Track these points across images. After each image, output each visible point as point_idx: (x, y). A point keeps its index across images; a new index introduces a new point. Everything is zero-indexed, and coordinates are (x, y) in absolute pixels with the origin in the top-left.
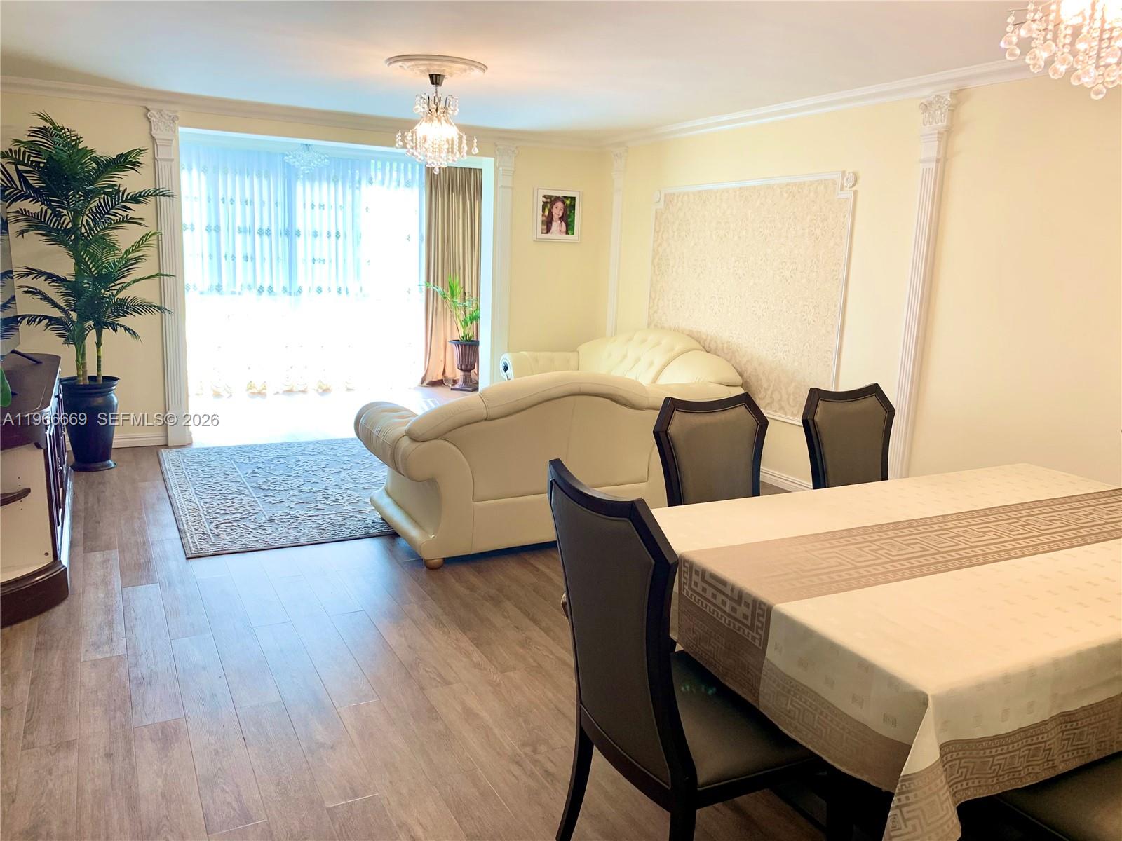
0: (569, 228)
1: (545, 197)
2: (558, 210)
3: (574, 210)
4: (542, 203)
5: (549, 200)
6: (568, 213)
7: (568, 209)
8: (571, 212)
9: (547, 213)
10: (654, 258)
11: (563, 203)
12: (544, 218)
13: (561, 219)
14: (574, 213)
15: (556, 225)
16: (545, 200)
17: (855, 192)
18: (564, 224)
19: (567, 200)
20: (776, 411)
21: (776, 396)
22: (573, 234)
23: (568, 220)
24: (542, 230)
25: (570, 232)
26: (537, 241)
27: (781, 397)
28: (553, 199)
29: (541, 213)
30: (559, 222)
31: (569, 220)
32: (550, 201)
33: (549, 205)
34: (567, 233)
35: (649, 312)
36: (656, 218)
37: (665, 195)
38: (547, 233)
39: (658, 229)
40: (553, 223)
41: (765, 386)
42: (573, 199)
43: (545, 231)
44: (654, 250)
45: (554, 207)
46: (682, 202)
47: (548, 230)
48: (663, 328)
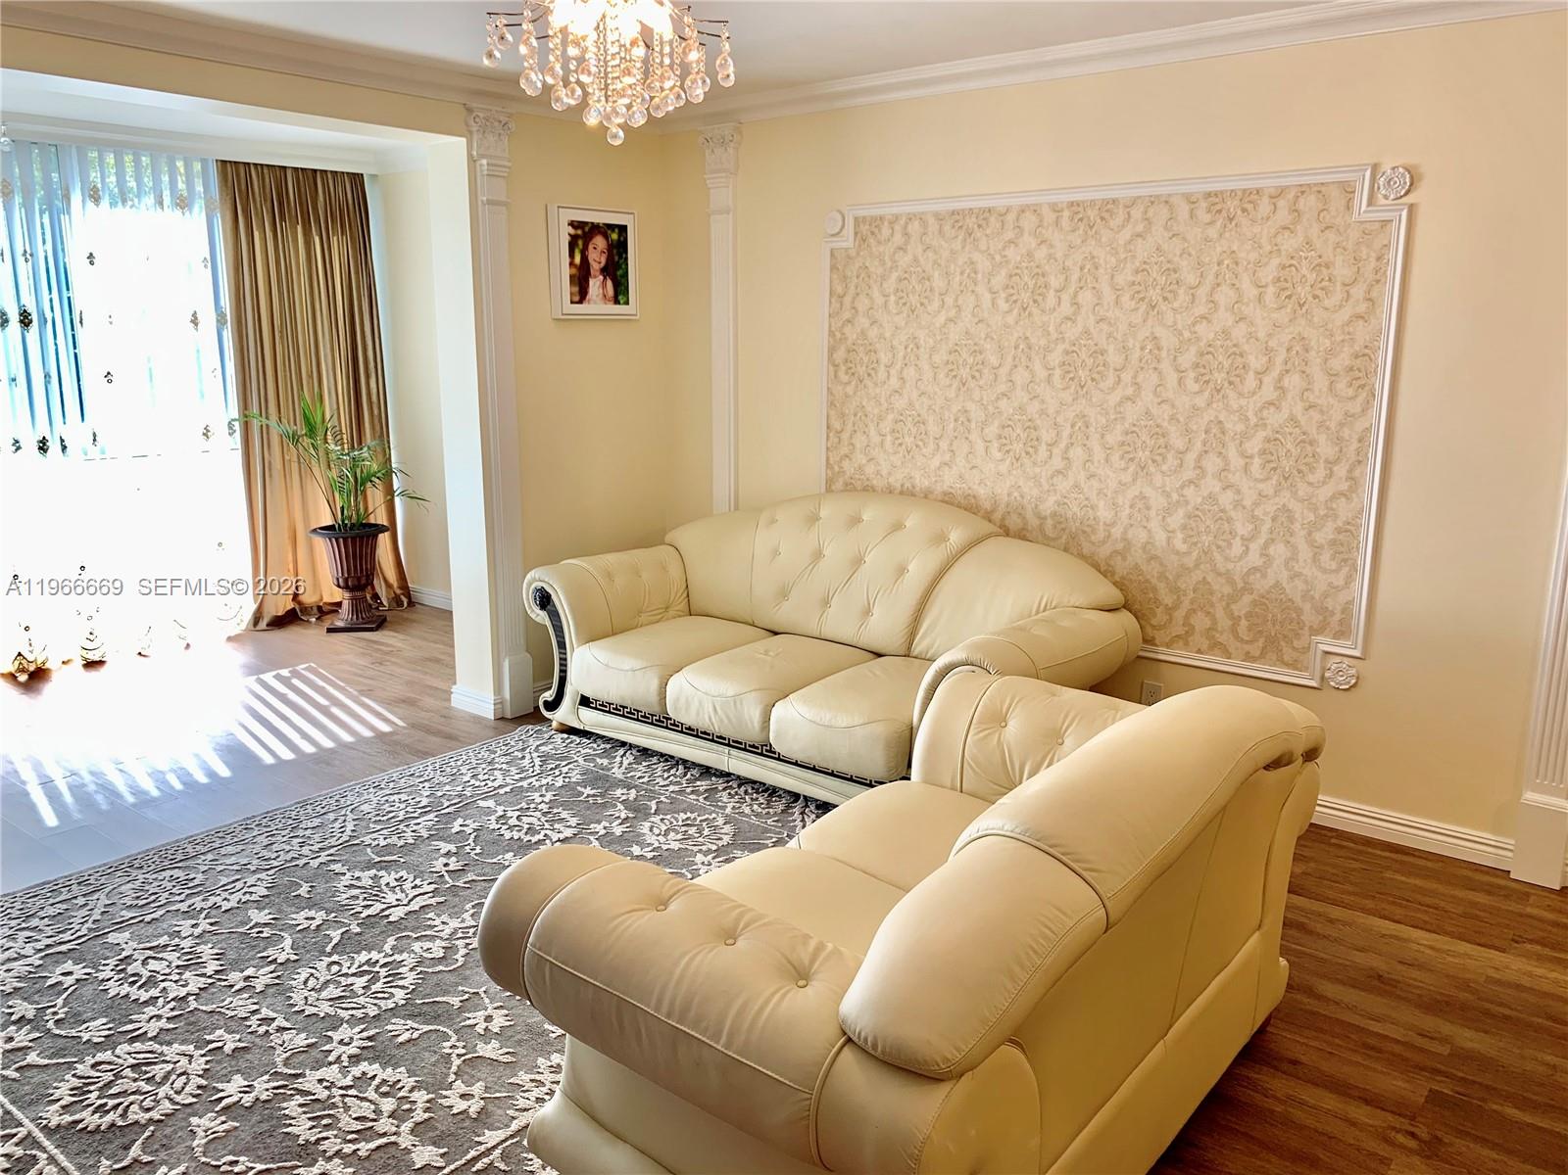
0: (620, 293)
1: (572, 224)
2: (597, 256)
3: (626, 252)
4: (568, 238)
5: (579, 232)
6: (616, 258)
7: (615, 251)
8: (620, 257)
9: (578, 259)
10: (832, 350)
11: (606, 237)
12: (574, 271)
13: (605, 271)
14: (626, 259)
15: (595, 285)
16: (572, 231)
17: (1412, 208)
18: (609, 283)
19: (613, 231)
20: (1199, 651)
21: (1200, 622)
22: (627, 303)
23: (616, 271)
24: (571, 294)
25: (620, 297)
26: (563, 321)
27: (1214, 621)
28: (587, 229)
29: (568, 260)
30: (601, 277)
31: (620, 273)
32: (583, 233)
33: (580, 242)
34: (617, 302)
35: (828, 459)
36: (833, 268)
37: (856, 219)
38: (580, 302)
39: (839, 290)
40: (591, 282)
41: (1168, 600)
42: (623, 229)
43: (577, 298)
44: (831, 333)
45: (591, 247)
46: (906, 234)
47: (582, 295)
48: (868, 489)
